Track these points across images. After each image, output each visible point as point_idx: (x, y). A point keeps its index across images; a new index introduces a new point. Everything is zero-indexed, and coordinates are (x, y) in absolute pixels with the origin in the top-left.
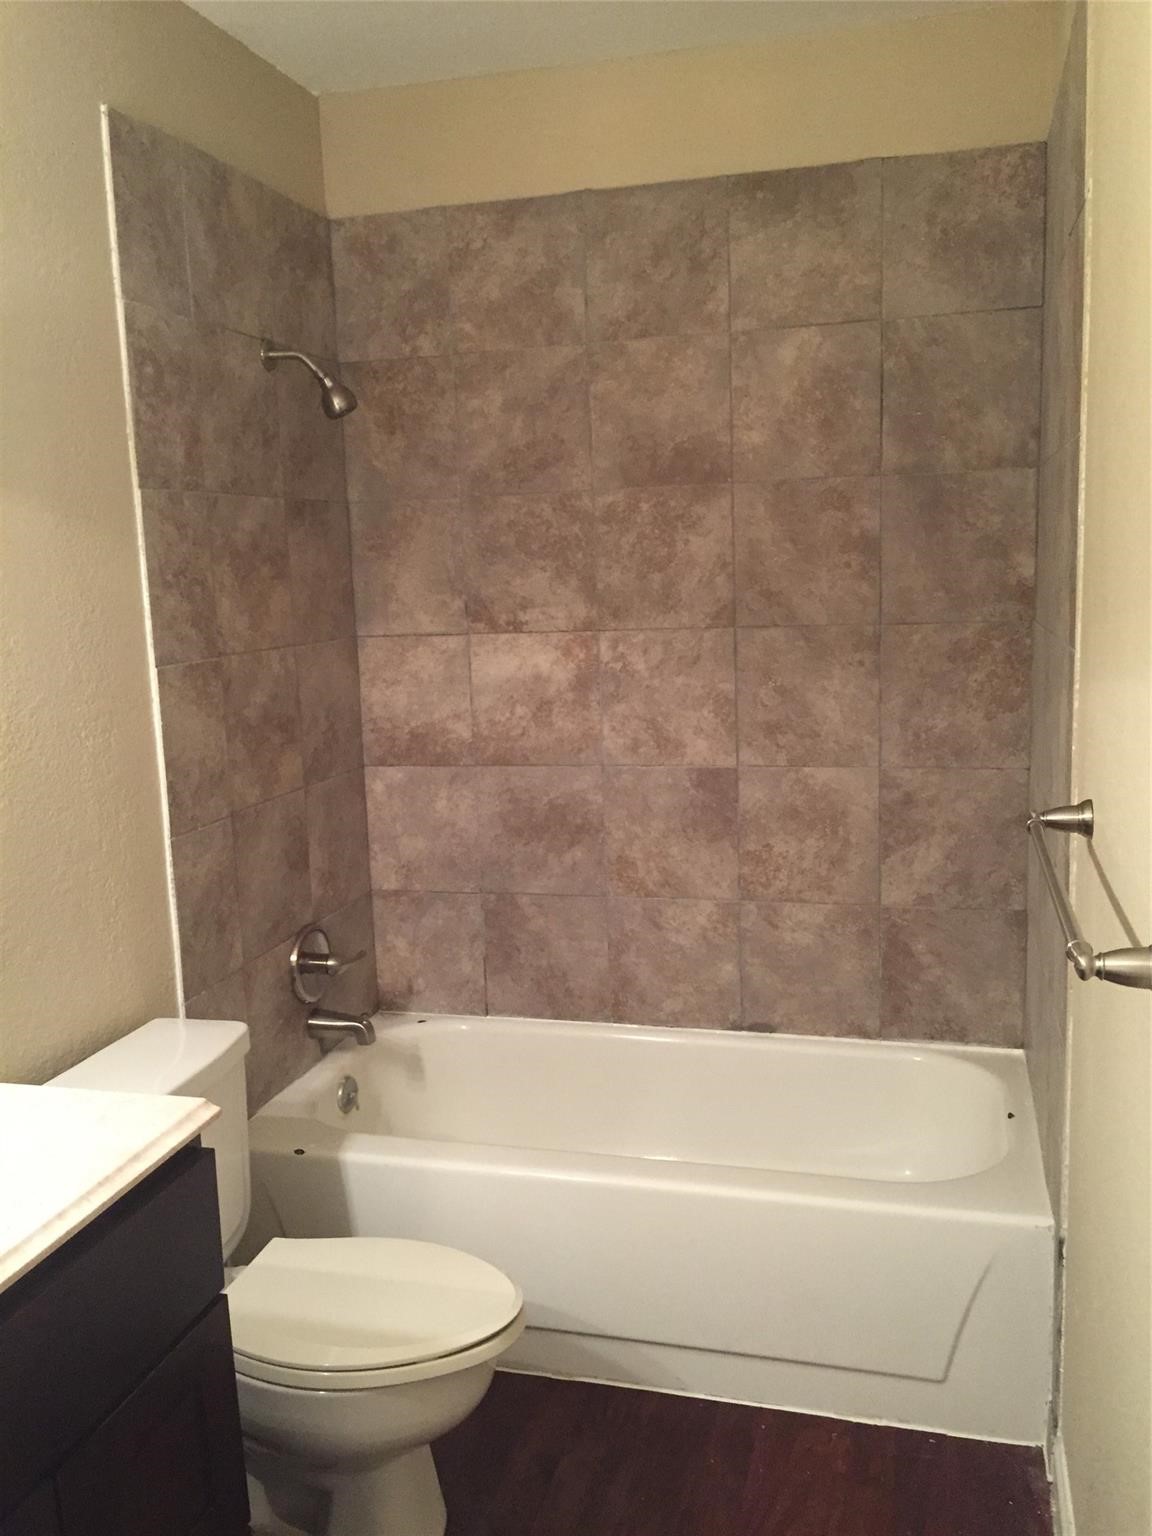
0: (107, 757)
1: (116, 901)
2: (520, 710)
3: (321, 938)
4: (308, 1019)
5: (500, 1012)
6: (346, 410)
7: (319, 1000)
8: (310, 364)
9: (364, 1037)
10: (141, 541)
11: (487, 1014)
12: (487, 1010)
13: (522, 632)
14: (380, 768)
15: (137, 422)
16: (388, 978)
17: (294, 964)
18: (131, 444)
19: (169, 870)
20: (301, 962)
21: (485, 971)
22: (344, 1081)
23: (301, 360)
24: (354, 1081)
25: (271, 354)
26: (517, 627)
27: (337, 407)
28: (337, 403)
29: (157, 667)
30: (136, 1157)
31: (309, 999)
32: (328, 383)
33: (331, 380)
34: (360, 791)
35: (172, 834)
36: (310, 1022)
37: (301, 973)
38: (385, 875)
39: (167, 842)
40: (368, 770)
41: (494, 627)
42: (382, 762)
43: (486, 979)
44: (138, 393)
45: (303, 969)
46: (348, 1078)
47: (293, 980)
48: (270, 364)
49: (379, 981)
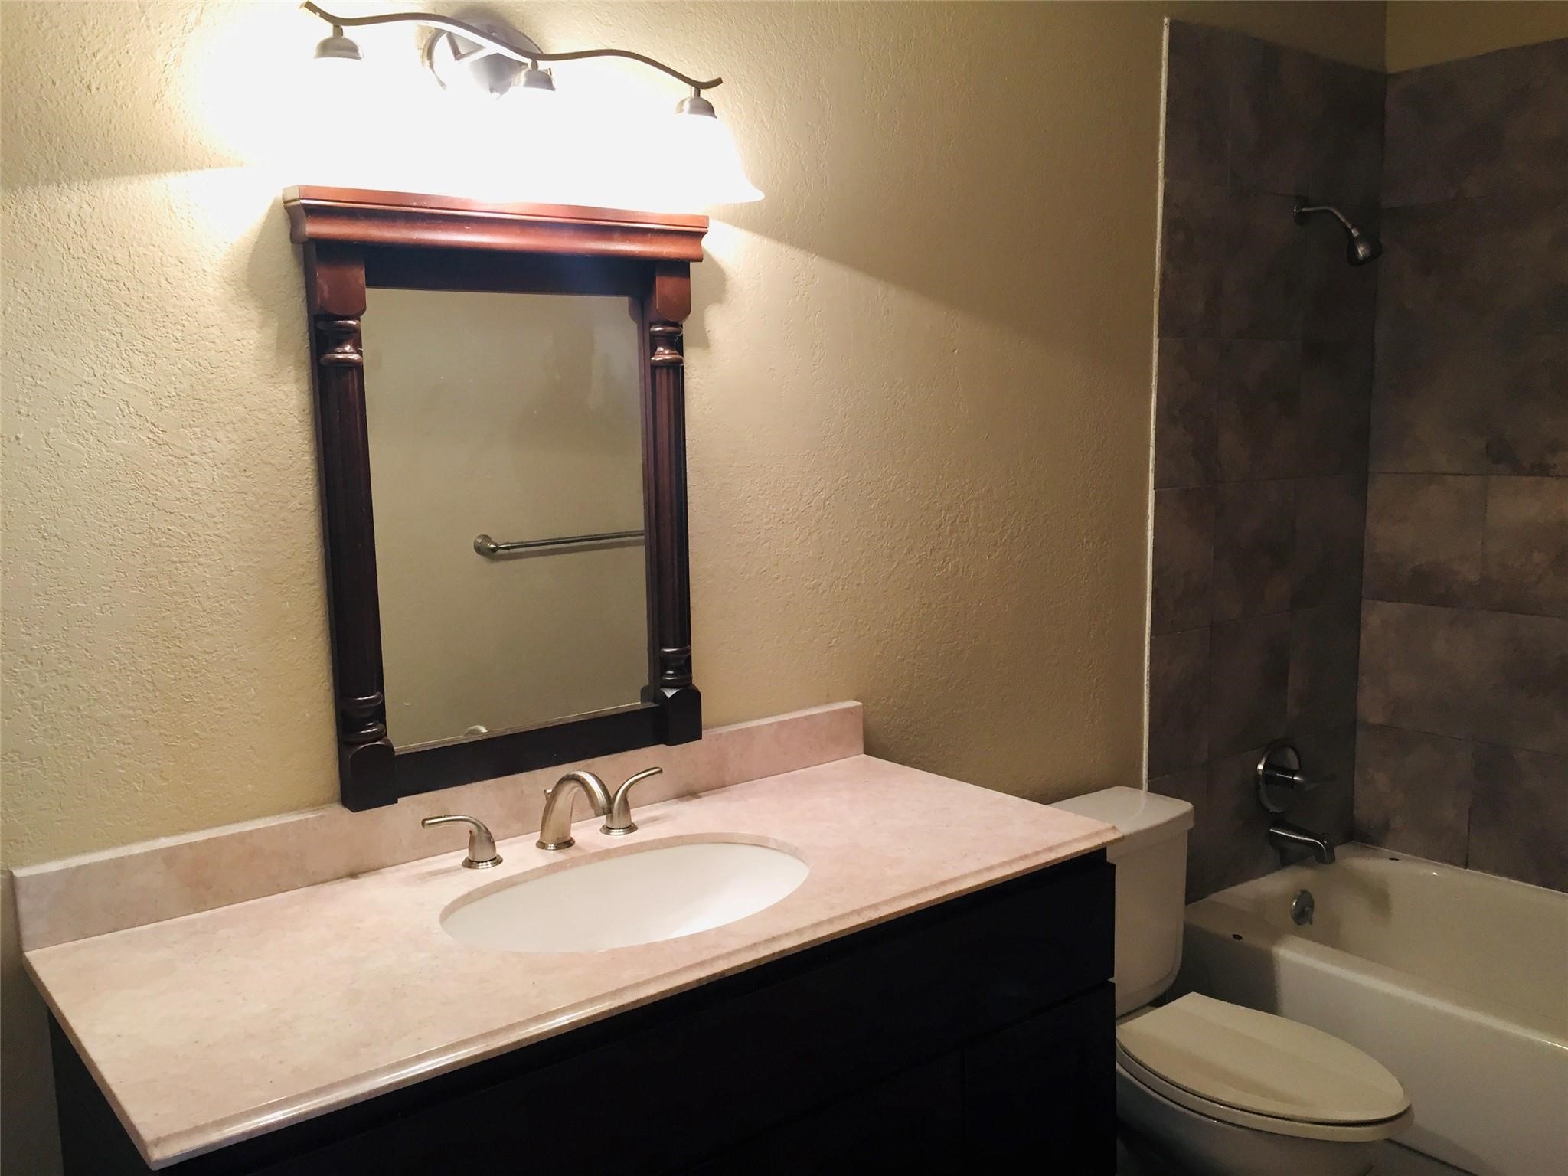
0: (1102, 561)
1: (1097, 680)
2: (1537, 557)
3: (1291, 754)
4: (1270, 827)
5: (1481, 867)
6: (1369, 257)
7: (1283, 813)
8: (1339, 216)
9: (1322, 857)
10: (1154, 383)
11: (1466, 866)
12: (1467, 862)
13: (1548, 476)
14: (1379, 603)
15: (1163, 281)
16: (1364, 810)
17: (1260, 773)
18: (1156, 300)
19: (1147, 664)
20: (1267, 772)
21: (1469, 822)
22: (1299, 893)
23: (1332, 212)
24: (1311, 897)
25: (1304, 210)
26: (1542, 470)
27: (1361, 254)
28: (1361, 251)
29: (1154, 489)
30: (1051, 849)
31: (1273, 809)
32: (1355, 233)
33: (1358, 230)
34: (1354, 623)
35: (1152, 634)
36: (1272, 830)
37: (1267, 783)
38: (1371, 708)
39: (1147, 639)
40: (1365, 603)
41: (1518, 470)
42: (1380, 597)
43: (1469, 831)
44: (1167, 255)
45: (1268, 778)
46: (1304, 892)
47: (1258, 788)
48: (1302, 219)
49: (1355, 811)
